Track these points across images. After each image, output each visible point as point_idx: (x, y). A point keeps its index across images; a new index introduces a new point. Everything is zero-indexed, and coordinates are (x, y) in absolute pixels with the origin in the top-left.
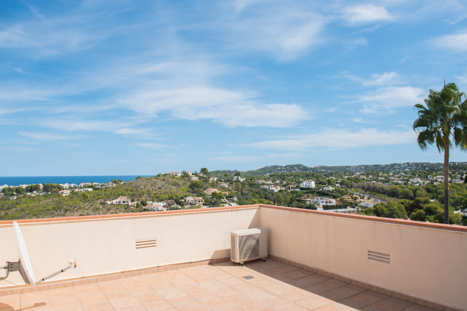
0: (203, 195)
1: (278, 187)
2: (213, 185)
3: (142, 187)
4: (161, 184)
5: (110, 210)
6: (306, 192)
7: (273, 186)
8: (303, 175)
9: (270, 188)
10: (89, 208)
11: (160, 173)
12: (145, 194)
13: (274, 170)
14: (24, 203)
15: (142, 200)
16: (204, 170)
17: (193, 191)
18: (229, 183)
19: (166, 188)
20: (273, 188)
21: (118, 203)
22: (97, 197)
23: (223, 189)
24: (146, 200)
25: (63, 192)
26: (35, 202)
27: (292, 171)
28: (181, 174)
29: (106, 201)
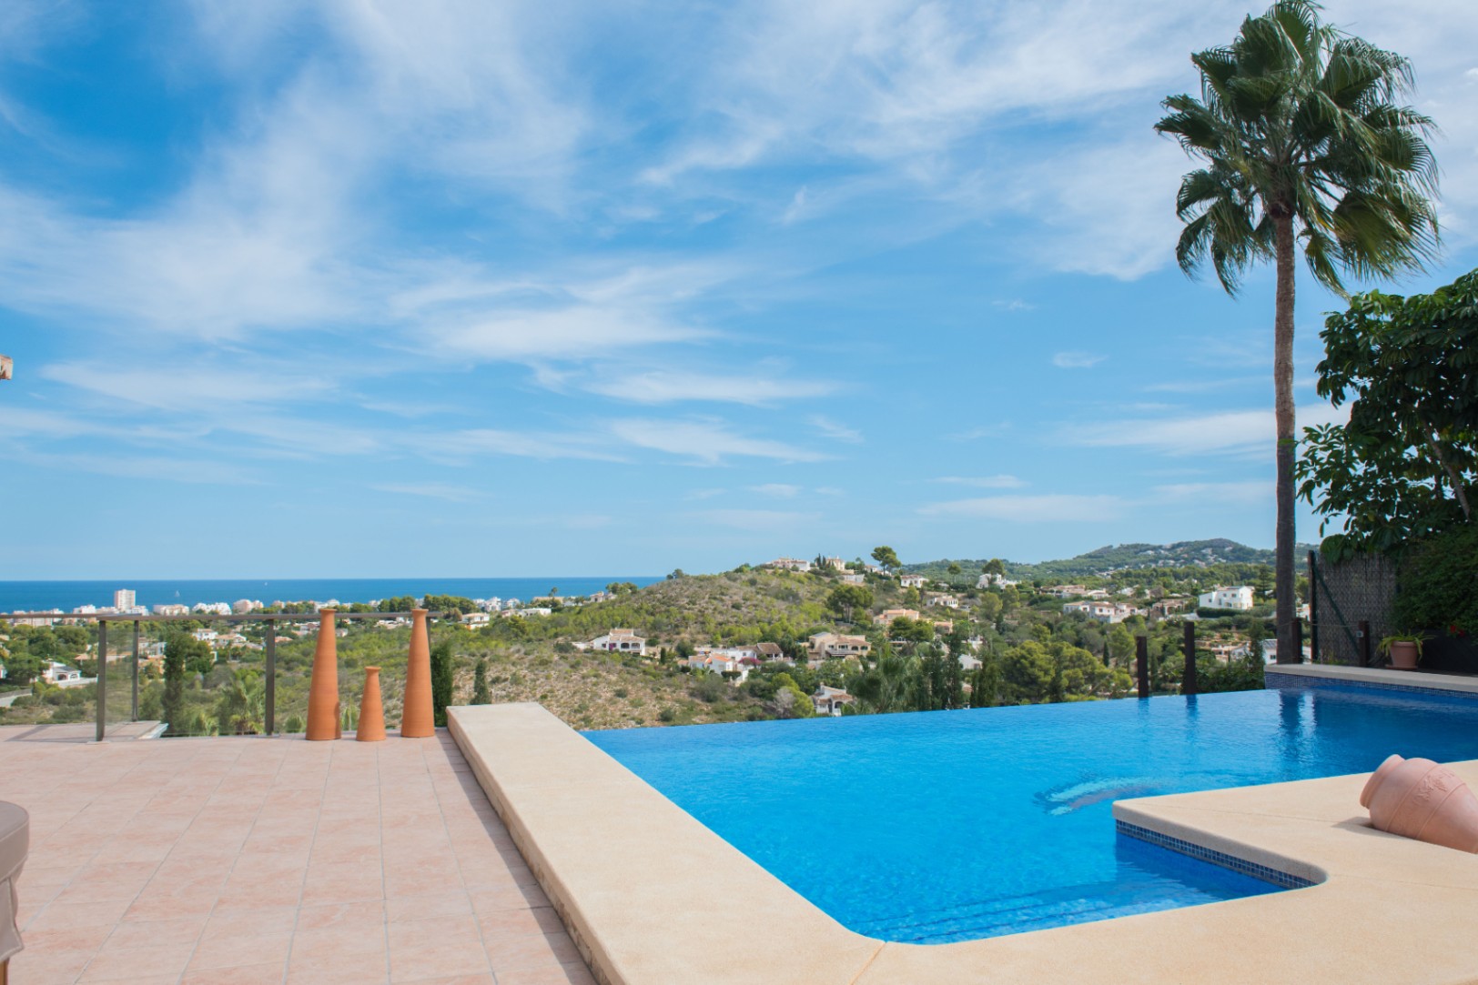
0: (871, 629)
1: (1124, 607)
2: (909, 601)
3: (684, 601)
4: (742, 594)
5: (581, 667)
6: (1218, 623)
7: (1107, 603)
8: (1228, 574)
9: (1094, 609)
10: (522, 658)
11: (747, 562)
12: (690, 623)
13: (1134, 560)
14: (363, 648)
15: (682, 640)
16: (883, 554)
17: (839, 616)
18: (963, 594)
19: (755, 606)
20: (1105, 609)
21: (607, 648)
22: (553, 631)
23: (940, 614)
24: (694, 641)
25: (469, 619)
26: (390, 645)
27: (1196, 561)
28: (812, 565)
29: (576, 641)
